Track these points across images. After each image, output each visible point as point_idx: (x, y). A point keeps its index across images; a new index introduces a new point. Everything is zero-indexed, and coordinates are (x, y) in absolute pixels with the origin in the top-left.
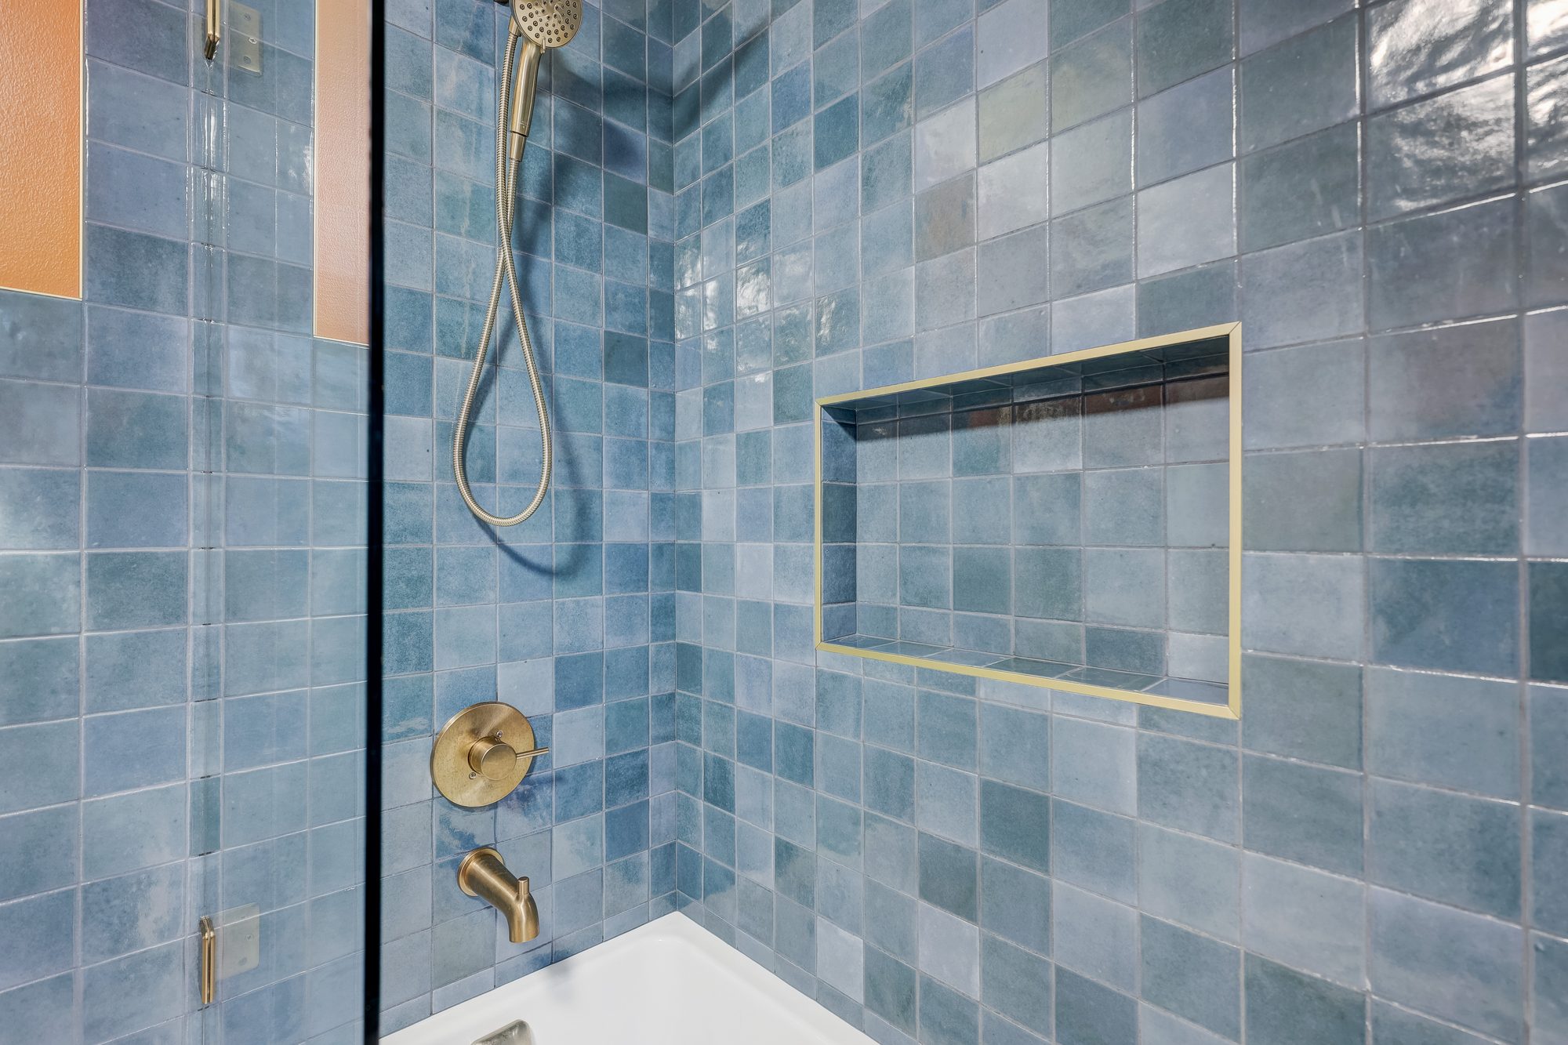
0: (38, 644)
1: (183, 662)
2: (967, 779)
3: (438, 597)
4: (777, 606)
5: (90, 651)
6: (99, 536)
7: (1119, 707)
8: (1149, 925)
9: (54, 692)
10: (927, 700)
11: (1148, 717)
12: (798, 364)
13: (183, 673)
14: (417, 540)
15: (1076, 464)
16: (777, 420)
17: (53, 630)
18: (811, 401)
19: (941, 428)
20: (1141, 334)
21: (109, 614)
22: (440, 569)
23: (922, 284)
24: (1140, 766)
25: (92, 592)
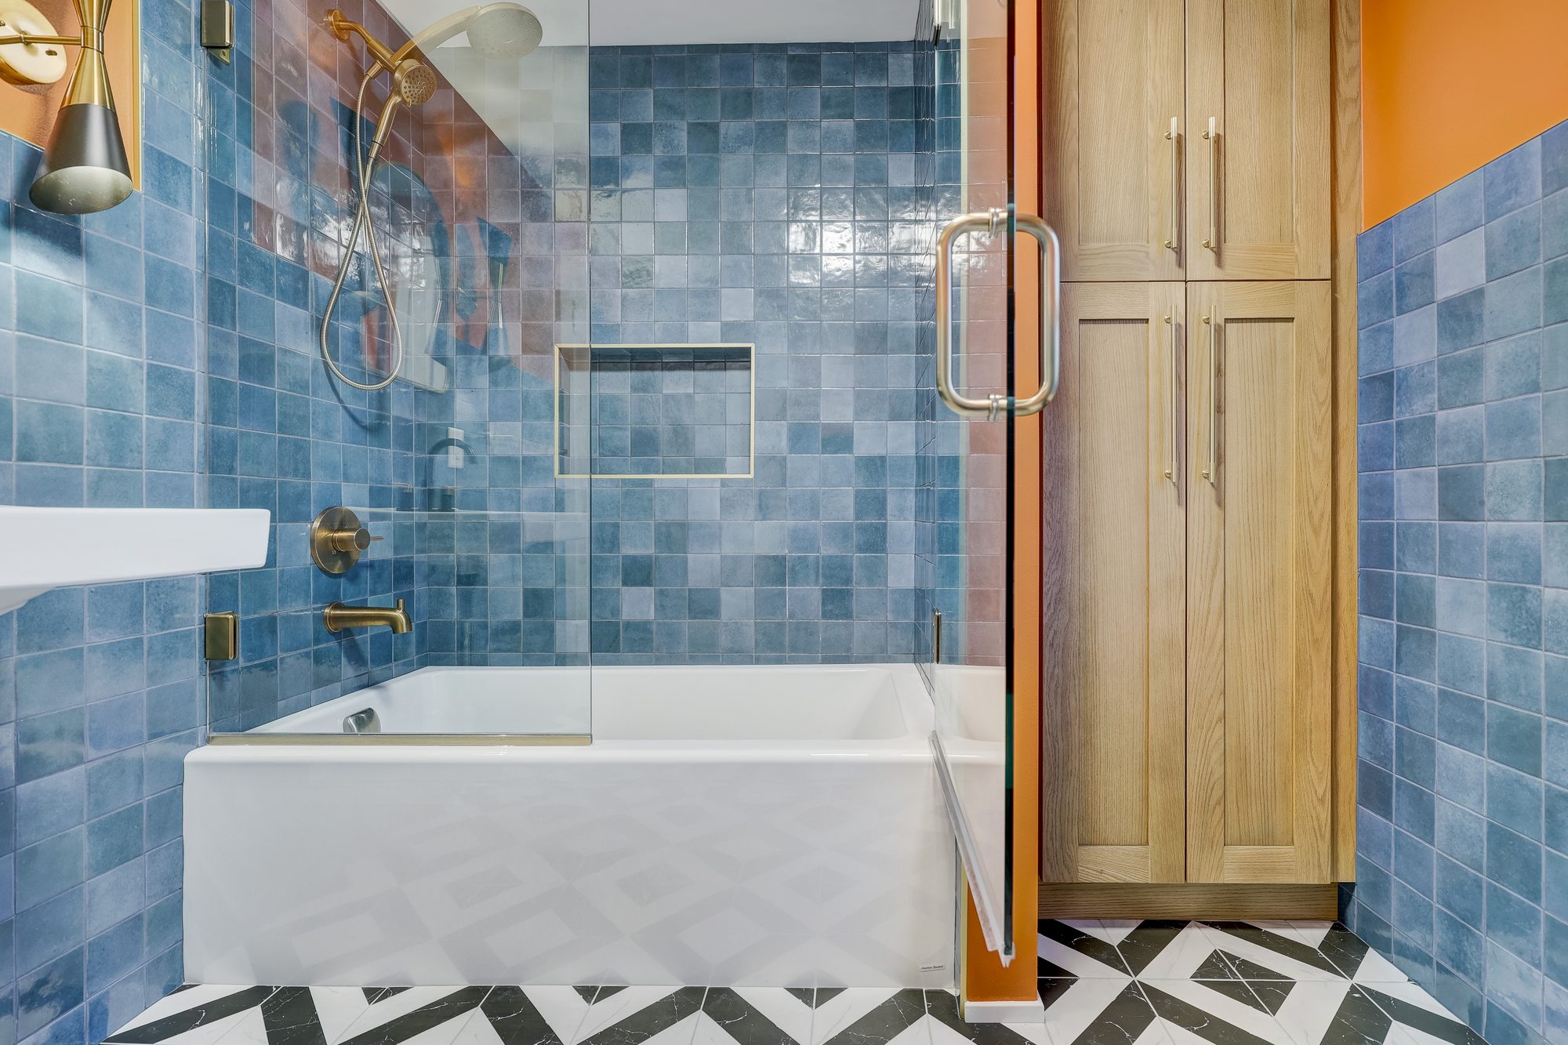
0: (124, 417)
1: (192, 444)
2: (649, 524)
3: (313, 432)
4: (524, 458)
5: (148, 428)
6: (152, 355)
7: (714, 480)
8: (723, 558)
9: (131, 451)
10: (626, 494)
11: (724, 483)
12: (542, 323)
13: (192, 453)
14: (302, 391)
15: (691, 390)
16: (524, 352)
17: (131, 409)
18: (552, 345)
19: (625, 369)
20: (722, 342)
21: (157, 405)
22: (314, 413)
23: (624, 298)
24: (721, 501)
25: (149, 389)
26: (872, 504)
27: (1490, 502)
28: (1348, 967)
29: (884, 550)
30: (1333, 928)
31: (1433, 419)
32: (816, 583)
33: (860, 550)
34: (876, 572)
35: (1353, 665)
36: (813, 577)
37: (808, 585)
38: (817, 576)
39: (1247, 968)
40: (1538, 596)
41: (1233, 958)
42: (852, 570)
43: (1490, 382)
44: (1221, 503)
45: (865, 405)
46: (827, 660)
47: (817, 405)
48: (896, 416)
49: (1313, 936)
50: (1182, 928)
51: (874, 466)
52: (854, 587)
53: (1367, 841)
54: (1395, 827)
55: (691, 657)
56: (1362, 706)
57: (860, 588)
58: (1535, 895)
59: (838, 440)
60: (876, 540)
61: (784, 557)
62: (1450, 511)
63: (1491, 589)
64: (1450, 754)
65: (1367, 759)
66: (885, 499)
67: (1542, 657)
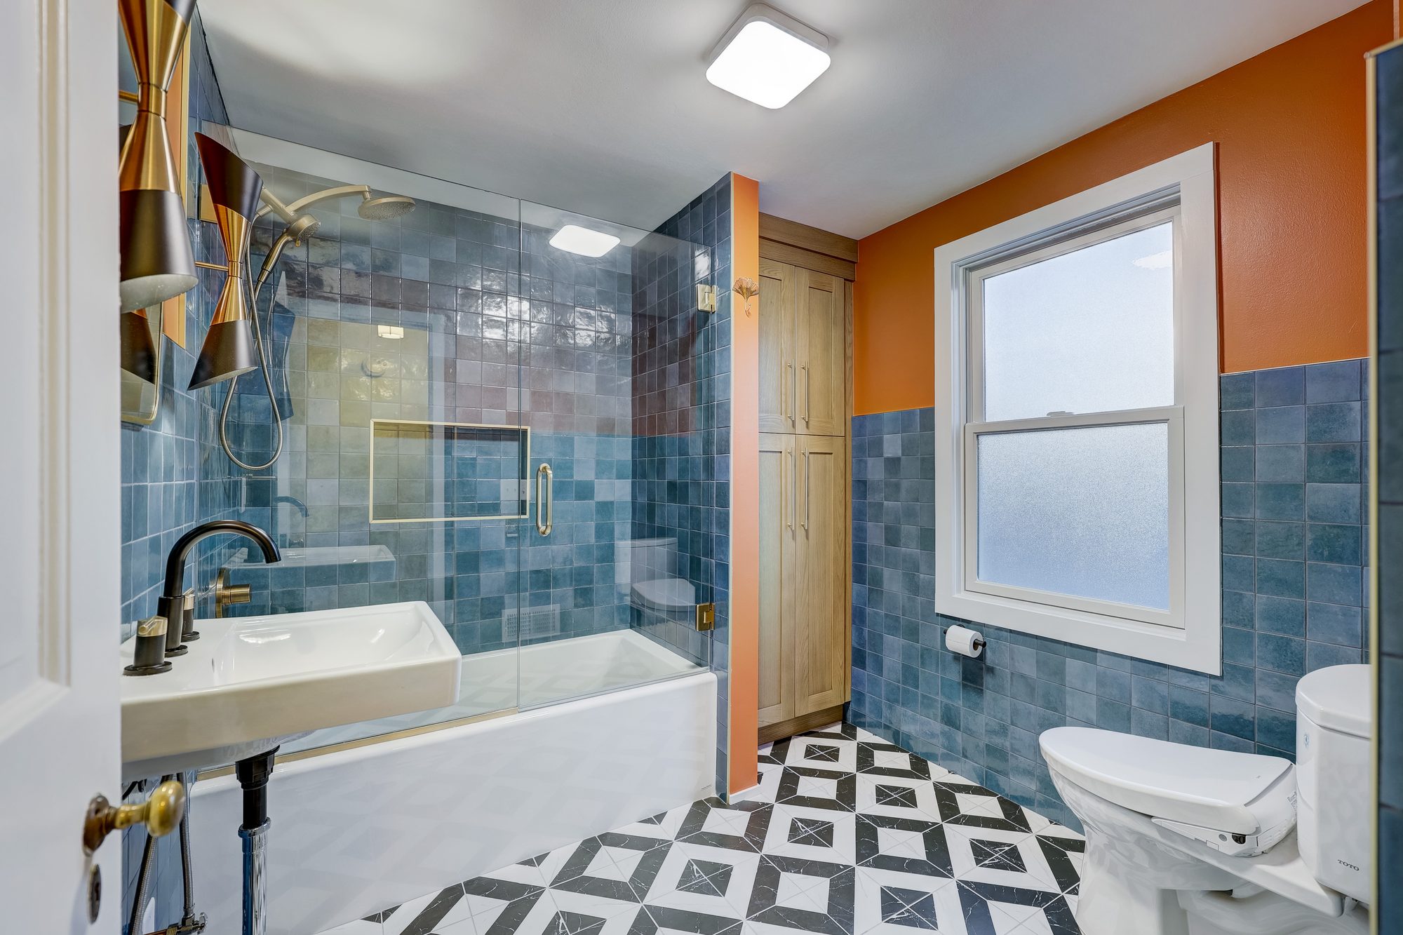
7: (501, 520)
11: (507, 522)
20: (507, 424)
23: (431, 388)
26: (605, 532)
27: (903, 540)
28: (854, 737)
29: (613, 561)
30: (843, 724)
31: (882, 504)
32: (571, 585)
33: (599, 561)
34: (609, 574)
35: (850, 604)
36: (568, 582)
37: (566, 587)
38: (571, 581)
39: (822, 748)
40: (918, 576)
41: (814, 746)
42: (593, 575)
43: (903, 494)
44: (807, 538)
45: (603, 468)
46: (576, 635)
47: (572, 469)
48: (620, 477)
49: (837, 729)
50: (790, 740)
51: (605, 508)
52: (595, 586)
53: (857, 681)
54: (868, 673)
55: (483, 647)
56: (854, 622)
57: (598, 586)
58: (917, 687)
59: (585, 491)
60: (608, 555)
61: (549, 570)
62: (889, 542)
63: (903, 574)
64: (889, 639)
65: (856, 646)
66: (613, 528)
67: (919, 599)
